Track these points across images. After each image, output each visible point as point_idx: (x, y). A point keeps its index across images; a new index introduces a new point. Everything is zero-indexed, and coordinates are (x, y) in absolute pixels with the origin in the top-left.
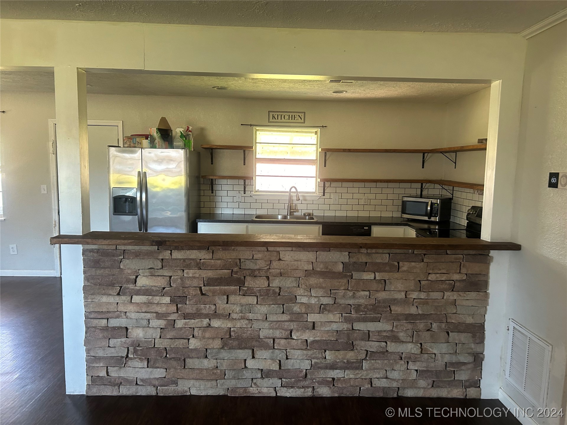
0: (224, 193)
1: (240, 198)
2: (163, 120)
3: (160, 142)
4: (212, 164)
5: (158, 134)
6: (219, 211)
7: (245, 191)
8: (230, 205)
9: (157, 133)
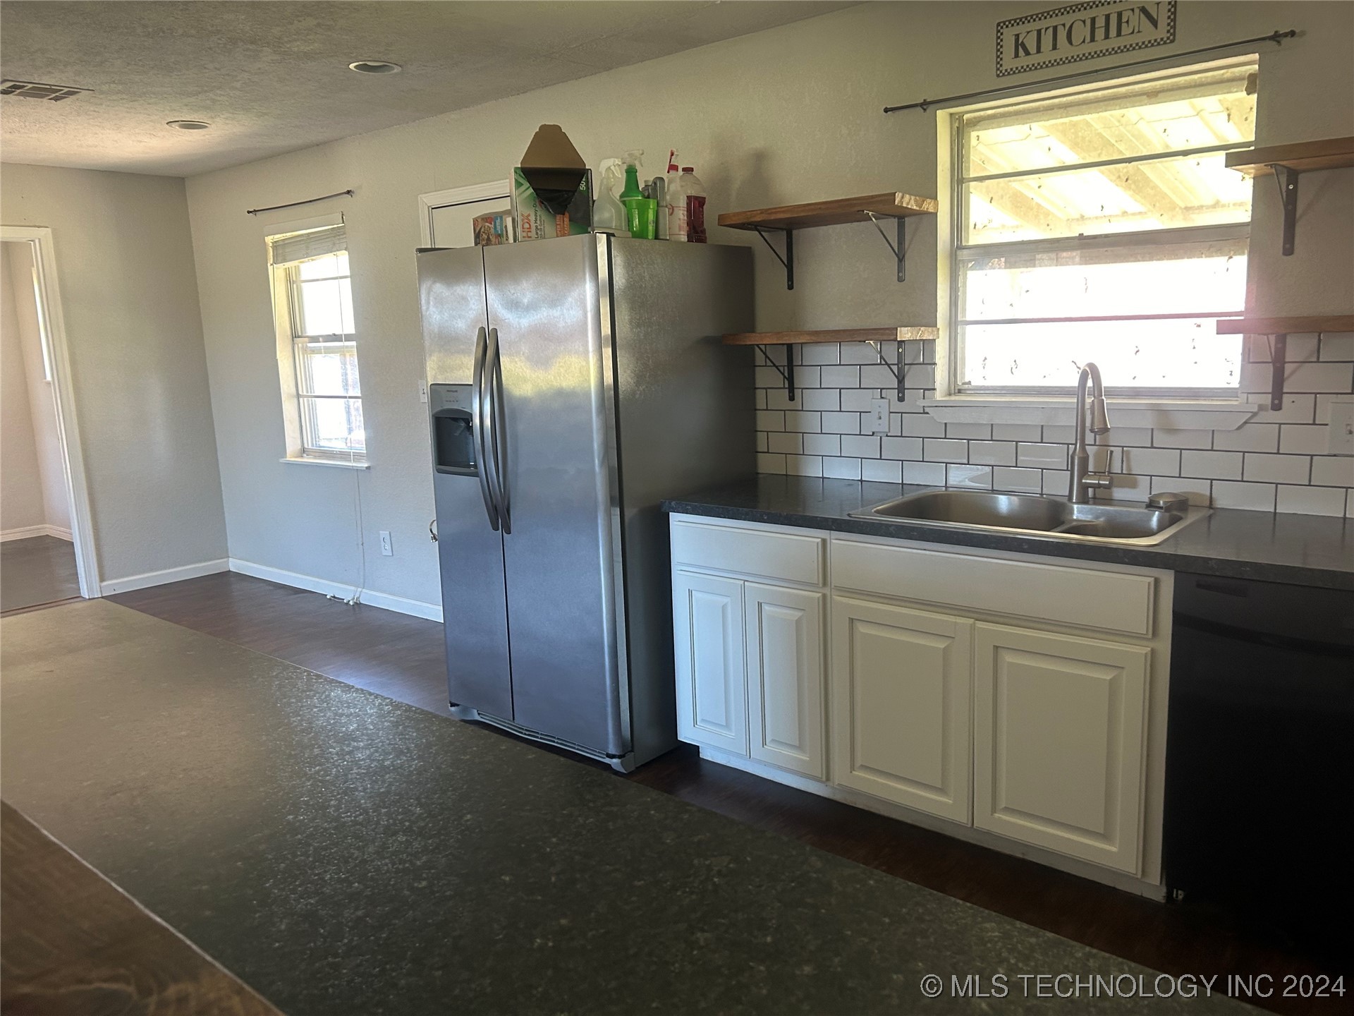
0: (829, 400)
1: (885, 415)
2: (550, 137)
3: (532, 218)
4: (791, 287)
5: (523, 188)
6: (813, 469)
7: (901, 389)
8: (850, 445)
9: (518, 184)
